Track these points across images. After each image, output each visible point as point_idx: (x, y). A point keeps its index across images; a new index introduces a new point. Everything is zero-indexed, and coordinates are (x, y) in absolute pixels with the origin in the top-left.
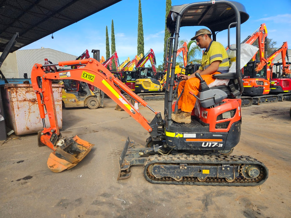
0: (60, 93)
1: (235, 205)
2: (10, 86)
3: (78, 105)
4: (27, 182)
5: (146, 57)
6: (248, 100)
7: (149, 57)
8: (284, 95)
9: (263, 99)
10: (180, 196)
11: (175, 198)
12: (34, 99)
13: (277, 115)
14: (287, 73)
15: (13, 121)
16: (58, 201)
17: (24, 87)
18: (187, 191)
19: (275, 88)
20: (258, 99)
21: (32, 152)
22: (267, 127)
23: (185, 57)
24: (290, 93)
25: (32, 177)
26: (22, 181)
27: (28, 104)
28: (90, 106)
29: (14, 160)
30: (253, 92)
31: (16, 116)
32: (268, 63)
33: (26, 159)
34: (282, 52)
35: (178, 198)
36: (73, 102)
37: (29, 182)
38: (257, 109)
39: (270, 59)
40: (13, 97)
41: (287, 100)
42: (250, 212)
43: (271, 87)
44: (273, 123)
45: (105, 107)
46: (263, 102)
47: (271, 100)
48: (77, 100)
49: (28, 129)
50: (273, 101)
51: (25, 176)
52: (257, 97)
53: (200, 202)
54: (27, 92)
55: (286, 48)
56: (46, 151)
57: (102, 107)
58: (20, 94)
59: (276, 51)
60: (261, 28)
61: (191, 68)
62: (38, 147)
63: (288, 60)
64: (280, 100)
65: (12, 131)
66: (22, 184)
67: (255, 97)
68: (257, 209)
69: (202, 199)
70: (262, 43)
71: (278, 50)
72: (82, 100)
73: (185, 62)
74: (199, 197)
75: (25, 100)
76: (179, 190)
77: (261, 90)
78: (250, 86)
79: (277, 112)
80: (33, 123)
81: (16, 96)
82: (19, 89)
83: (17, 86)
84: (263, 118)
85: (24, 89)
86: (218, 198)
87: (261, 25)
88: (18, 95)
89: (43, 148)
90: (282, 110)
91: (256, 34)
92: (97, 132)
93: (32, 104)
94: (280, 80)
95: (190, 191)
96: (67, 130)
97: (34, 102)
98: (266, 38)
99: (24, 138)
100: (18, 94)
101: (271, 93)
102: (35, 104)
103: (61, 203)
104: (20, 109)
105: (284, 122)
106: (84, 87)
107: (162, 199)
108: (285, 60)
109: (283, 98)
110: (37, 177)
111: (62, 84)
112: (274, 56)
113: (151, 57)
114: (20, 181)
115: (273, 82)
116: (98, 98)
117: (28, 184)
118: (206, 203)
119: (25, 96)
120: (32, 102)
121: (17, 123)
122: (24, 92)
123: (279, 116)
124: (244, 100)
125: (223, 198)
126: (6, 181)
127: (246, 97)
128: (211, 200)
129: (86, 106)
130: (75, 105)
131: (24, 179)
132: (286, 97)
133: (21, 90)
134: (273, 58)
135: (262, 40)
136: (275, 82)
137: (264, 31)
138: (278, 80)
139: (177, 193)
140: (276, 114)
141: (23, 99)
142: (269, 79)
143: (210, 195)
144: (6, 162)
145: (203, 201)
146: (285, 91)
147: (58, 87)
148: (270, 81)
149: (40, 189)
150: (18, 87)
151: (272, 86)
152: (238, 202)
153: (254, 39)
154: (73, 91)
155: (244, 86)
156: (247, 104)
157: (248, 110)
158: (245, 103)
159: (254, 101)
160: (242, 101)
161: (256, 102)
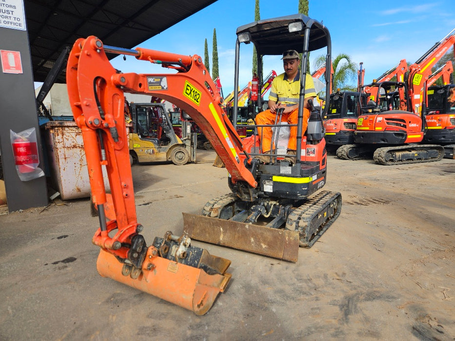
1: (397, 316)
2: (54, 125)
3: (158, 159)
4: (67, 267)
5: (266, 83)
6: (436, 150)
10: (302, 297)
11: (293, 299)
15: (58, 179)
16: (108, 295)
17: (74, 127)
18: (315, 290)
20: (453, 148)
21: (81, 223)
25: (75, 259)
26: (61, 265)
27: (79, 153)
28: (175, 160)
29: (53, 234)
30: (444, 137)
31: (62, 170)
33: (72, 234)
35: (299, 300)
36: (150, 154)
37: (71, 266)
38: (451, 165)
40: (57, 141)
42: (423, 328)
45: (198, 162)
48: (156, 151)
49: (79, 190)
51: (66, 257)
52: (451, 145)
53: (337, 309)
54: (78, 134)
57: (193, 162)
58: (67, 138)
61: (337, 98)
62: (91, 217)
65: (57, 194)
66: (59, 269)
67: (448, 146)
68: (437, 324)
69: (340, 303)
72: (164, 151)
74: (335, 300)
75: (75, 147)
76: (301, 288)
78: (440, 128)
80: (87, 182)
81: (62, 139)
82: (66, 129)
83: (63, 125)
85: (74, 129)
86: (368, 303)
88: (65, 139)
89: (98, 218)
91: (449, 39)
92: (181, 197)
95: (320, 289)
96: (137, 193)
99: (74, 203)
100: (64, 136)
103: (112, 299)
104: (68, 160)
106: (168, 131)
107: (271, 300)
110: (83, 260)
111: (129, 122)
114: (57, 265)
116: (188, 149)
117: (68, 269)
118: (346, 310)
119: (74, 141)
121: (63, 182)
122: (74, 135)
124: (429, 151)
125: (376, 303)
126: (37, 264)
127: (433, 145)
128: (356, 307)
129: (169, 160)
130: (153, 158)
131: (63, 261)
133: (70, 131)
139: (298, 292)
141: (73, 144)
143: (355, 298)
144: (41, 237)
145: (342, 306)
149: (85, 278)
150: (65, 127)
152: (403, 311)
153: (446, 48)
154: (151, 137)
155: (429, 128)
156: (434, 158)
157: (436, 166)
158: (429, 156)
159: (445, 153)
160: (425, 152)
161: (450, 153)
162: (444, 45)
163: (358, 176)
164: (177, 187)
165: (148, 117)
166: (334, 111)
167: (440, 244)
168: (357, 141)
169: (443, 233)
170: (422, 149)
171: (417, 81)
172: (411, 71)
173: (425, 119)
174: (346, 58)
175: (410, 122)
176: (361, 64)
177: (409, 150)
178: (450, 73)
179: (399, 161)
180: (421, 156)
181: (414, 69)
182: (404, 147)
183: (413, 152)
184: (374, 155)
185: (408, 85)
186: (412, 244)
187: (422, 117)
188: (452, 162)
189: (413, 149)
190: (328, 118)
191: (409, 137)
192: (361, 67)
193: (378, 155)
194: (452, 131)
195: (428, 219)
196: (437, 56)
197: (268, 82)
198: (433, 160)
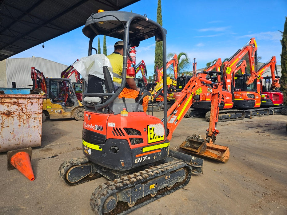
0: (41, 104)
3: (64, 117)
6: (240, 113)
7: (140, 68)
8: (275, 109)
9: (255, 112)
12: (8, 112)
13: (273, 130)
14: (276, 87)
19: (265, 102)
20: (250, 112)
22: (266, 144)
23: (175, 69)
24: (280, 107)
28: (76, 117)
30: (244, 105)
32: (258, 76)
34: (271, 66)
36: (59, 113)
38: (250, 123)
39: (260, 72)
41: (278, 113)
43: (261, 101)
44: (271, 139)
46: (255, 115)
47: (263, 113)
48: (63, 111)
50: (265, 115)
52: (249, 110)
55: (274, 62)
56: (16, 177)
59: (265, 65)
60: (250, 42)
61: (182, 79)
62: (7, 170)
63: (277, 74)
64: (271, 114)
67: (247, 111)
70: (252, 56)
71: (267, 64)
72: (69, 111)
73: (176, 74)
77: (252, 103)
78: (242, 99)
79: (271, 127)
80: (6, 140)
84: (259, 133)
87: (251, 39)
89: (13, 171)
90: (275, 125)
91: (246, 48)
93: (5, 117)
94: (270, 94)
96: (48, 146)
97: (9, 115)
98: (256, 52)
101: (262, 106)
102: (10, 118)
105: (281, 138)
106: (72, 97)
108: (274, 74)
109: (274, 112)
111: (43, 94)
112: (263, 70)
113: (142, 68)
115: (263, 96)
120: (6, 115)
123: (274, 131)
124: (237, 113)
127: (239, 110)
129: (73, 117)
130: (61, 116)
132: (276, 110)
134: (263, 72)
135: (252, 53)
136: (265, 96)
137: (254, 45)
138: (267, 94)
140: (271, 129)
142: (259, 92)
146: (275, 105)
147: (38, 98)
148: (260, 94)
151: (262, 99)
153: (244, 53)
154: (60, 101)
155: (236, 99)
156: (239, 118)
157: (241, 123)
158: (237, 117)
159: (246, 115)
160: (235, 114)
161: (248, 115)
162: (243, 52)
163: (199, 131)
164: (78, 140)
165: (58, 86)
166: (180, 87)
167: (266, 188)
168: (195, 106)
169: (264, 178)
170: (233, 112)
171: (229, 71)
172: (225, 65)
173: (234, 94)
174: (184, 54)
175: (226, 96)
176: (195, 59)
177: (226, 113)
178: (245, 67)
179: (221, 119)
180: (233, 117)
181: (227, 64)
182: (223, 111)
183: (228, 114)
184: (206, 116)
185: (223, 74)
186: (247, 189)
187: (232, 93)
188: (250, 121)
189: (228, 112)
190: (177, 91)
191: (226, 105)
192: (195, 61)
193: (208, 116)
194: (248, 102)
195: (250, 165)
196: (240, 57)
197: (139, 67)
198: (239, 119)
